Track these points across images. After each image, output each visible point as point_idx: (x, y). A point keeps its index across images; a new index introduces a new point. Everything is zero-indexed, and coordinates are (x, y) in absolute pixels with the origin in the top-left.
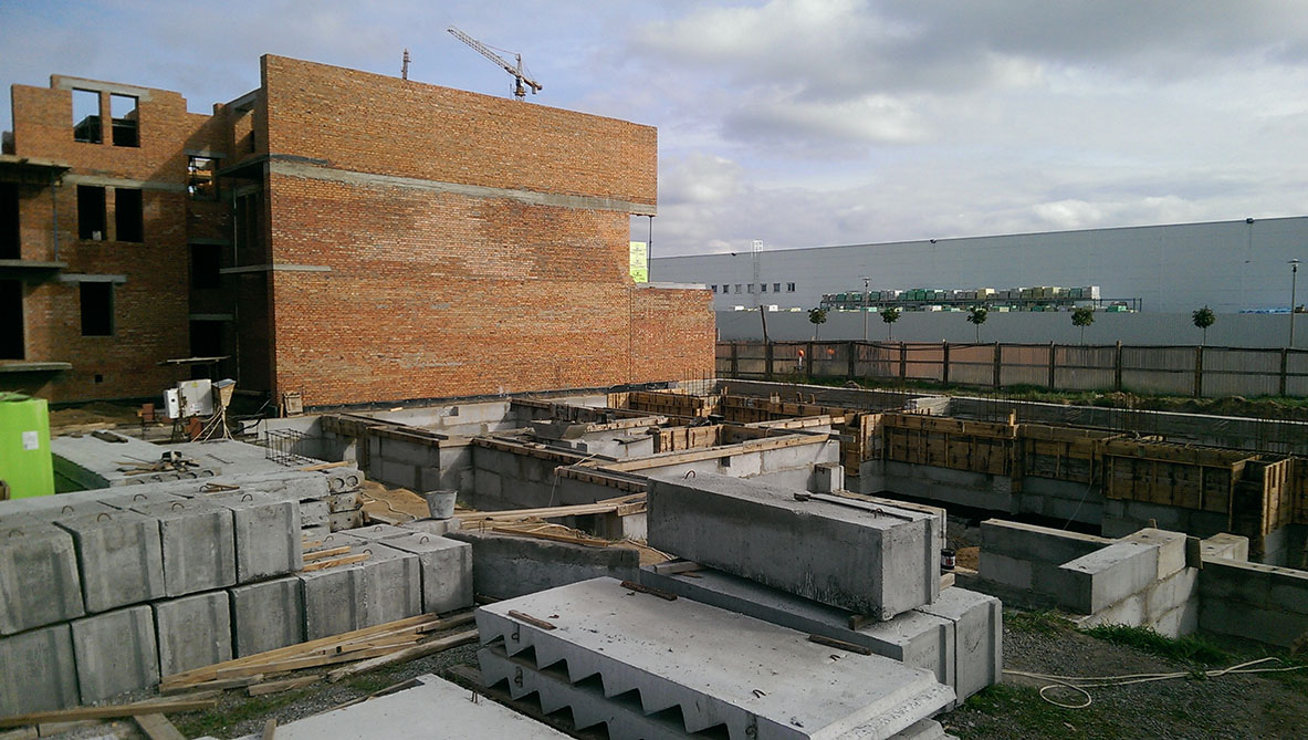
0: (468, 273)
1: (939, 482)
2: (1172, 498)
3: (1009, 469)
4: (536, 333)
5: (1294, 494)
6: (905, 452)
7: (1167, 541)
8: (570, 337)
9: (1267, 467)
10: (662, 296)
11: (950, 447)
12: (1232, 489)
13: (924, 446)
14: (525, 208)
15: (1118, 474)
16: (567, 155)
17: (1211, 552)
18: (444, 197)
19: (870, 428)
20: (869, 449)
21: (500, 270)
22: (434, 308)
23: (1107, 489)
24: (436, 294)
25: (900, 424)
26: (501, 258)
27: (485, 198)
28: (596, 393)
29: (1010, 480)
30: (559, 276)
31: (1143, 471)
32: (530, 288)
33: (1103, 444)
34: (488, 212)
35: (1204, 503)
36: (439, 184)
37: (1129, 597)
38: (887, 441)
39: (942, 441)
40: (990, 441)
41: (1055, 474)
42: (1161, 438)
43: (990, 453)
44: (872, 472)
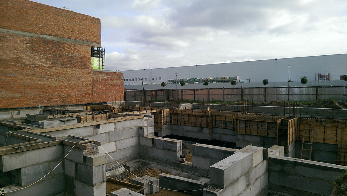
0: (24, 63)
1: (187, 131)
2: (258, 133)
3: (208, 125)
4: (54, 85)
5: (297, 130)
6: (177, 121)
7: (256, 151)
8: (68, 87)
9: (289, 121)
10: (104, 74)
11: (190, 119)
12: (277, 129)
13: (182, 119)
14: (48, 41)
15: (241, 126)
16: (65, 25)
17: (272, 153)
18: (13, 35)
19: (165, 114)
20: (165, 121)
21: (37, 62)
22: (9, 75)
23: (237, 131)
24: (10, 70)
25: (175, 112)
26: (38, 58)
27: (31, 37)
28: (79, 106)
29: (208, 129)
30: (63, 66)
31: (248, 124)
32: (51, 69)
33: (236, 116)
34: (32, 42)
35: (268, 134)
36: (11, 31)
37: (241, 176)
38: (171, 118)
39: (188, 117)
40: (202, 117)
41: (222, 127)
42: (254, 113)
43: (202, 120)
44: (167, 128)
